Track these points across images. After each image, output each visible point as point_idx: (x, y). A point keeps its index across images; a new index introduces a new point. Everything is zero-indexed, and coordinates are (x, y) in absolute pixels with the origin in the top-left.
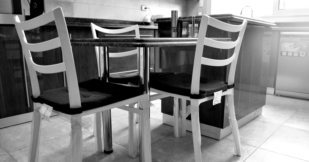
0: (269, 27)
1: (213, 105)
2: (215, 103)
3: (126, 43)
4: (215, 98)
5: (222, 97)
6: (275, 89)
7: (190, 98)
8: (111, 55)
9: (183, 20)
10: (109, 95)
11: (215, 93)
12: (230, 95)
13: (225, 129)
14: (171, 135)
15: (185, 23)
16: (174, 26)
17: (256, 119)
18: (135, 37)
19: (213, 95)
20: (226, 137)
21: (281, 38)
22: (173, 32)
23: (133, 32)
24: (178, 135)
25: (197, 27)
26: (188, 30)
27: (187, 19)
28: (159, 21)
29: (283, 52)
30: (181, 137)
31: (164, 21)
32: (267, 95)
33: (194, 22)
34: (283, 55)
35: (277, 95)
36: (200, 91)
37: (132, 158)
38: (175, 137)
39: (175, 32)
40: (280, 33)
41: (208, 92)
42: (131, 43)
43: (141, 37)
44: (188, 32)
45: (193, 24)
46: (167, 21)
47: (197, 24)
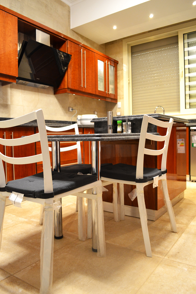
0: (184, 123)
1: (154, 188)
2: (154, 186)
3: (87, 138)
4: (154, 182)
5: (159, 181)
6: (190, 176)
7: (136, 182)
8: (63, 150)
9: (117, 119)
10: (72, 183)
11: (154, 178)
12: (164, 180)
13: (158, 211)
14: (111, 219)
15: (120, 122)
16: (110, 125)
17: (181, 201)
18: (75, 134)
19: (153, 179)
20: (159, 218)
21: (191, 132)
22: (109, 129)
23: (73, 130)
24: (118, 219)
25: (130, 125)
26: (122, 127)
27: (120, 118)
28: (95, 120)
29: (194, 144)
30: (120, 221)
31: (99, 120)
32: (187, 182)
33: (127, 120)
34: (194, 146)
35: (193, 181)
36: (144, 177)
37: (82, 241)
38: (115, 221)
39: (111, 129)
40: (190, 128)
41: (150, 177)
42: (92, 138)
43: (79, 134)
44: (123, 129)
45: (126, 122)
46: (103, 120)
47: (130, 122)
